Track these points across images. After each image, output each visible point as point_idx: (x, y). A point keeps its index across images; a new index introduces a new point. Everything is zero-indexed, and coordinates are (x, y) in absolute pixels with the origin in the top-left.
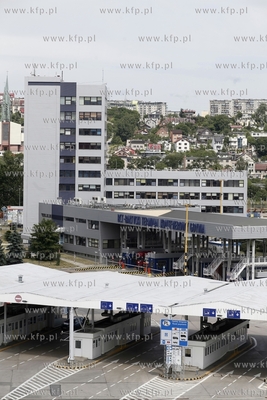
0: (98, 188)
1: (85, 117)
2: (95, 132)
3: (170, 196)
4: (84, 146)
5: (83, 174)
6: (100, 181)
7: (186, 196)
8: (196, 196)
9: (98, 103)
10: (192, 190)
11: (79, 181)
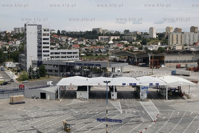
0: (48, 55)
1: (44, 35)
2: (47, 39)
3: (58, 57)
4: (44, 43)
5: (44, 51)
6: (49, 53)
7: (63, 57)
8: (65, 57)
9: (48, 31)
10: (64, 55)
11: (43, 53)
